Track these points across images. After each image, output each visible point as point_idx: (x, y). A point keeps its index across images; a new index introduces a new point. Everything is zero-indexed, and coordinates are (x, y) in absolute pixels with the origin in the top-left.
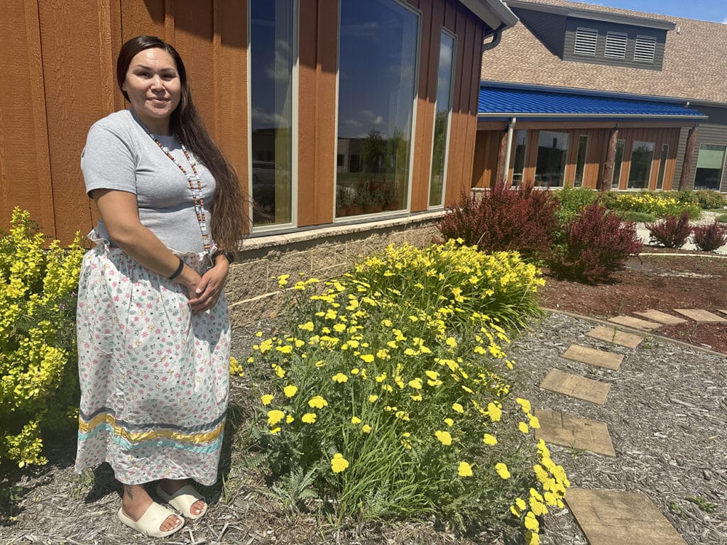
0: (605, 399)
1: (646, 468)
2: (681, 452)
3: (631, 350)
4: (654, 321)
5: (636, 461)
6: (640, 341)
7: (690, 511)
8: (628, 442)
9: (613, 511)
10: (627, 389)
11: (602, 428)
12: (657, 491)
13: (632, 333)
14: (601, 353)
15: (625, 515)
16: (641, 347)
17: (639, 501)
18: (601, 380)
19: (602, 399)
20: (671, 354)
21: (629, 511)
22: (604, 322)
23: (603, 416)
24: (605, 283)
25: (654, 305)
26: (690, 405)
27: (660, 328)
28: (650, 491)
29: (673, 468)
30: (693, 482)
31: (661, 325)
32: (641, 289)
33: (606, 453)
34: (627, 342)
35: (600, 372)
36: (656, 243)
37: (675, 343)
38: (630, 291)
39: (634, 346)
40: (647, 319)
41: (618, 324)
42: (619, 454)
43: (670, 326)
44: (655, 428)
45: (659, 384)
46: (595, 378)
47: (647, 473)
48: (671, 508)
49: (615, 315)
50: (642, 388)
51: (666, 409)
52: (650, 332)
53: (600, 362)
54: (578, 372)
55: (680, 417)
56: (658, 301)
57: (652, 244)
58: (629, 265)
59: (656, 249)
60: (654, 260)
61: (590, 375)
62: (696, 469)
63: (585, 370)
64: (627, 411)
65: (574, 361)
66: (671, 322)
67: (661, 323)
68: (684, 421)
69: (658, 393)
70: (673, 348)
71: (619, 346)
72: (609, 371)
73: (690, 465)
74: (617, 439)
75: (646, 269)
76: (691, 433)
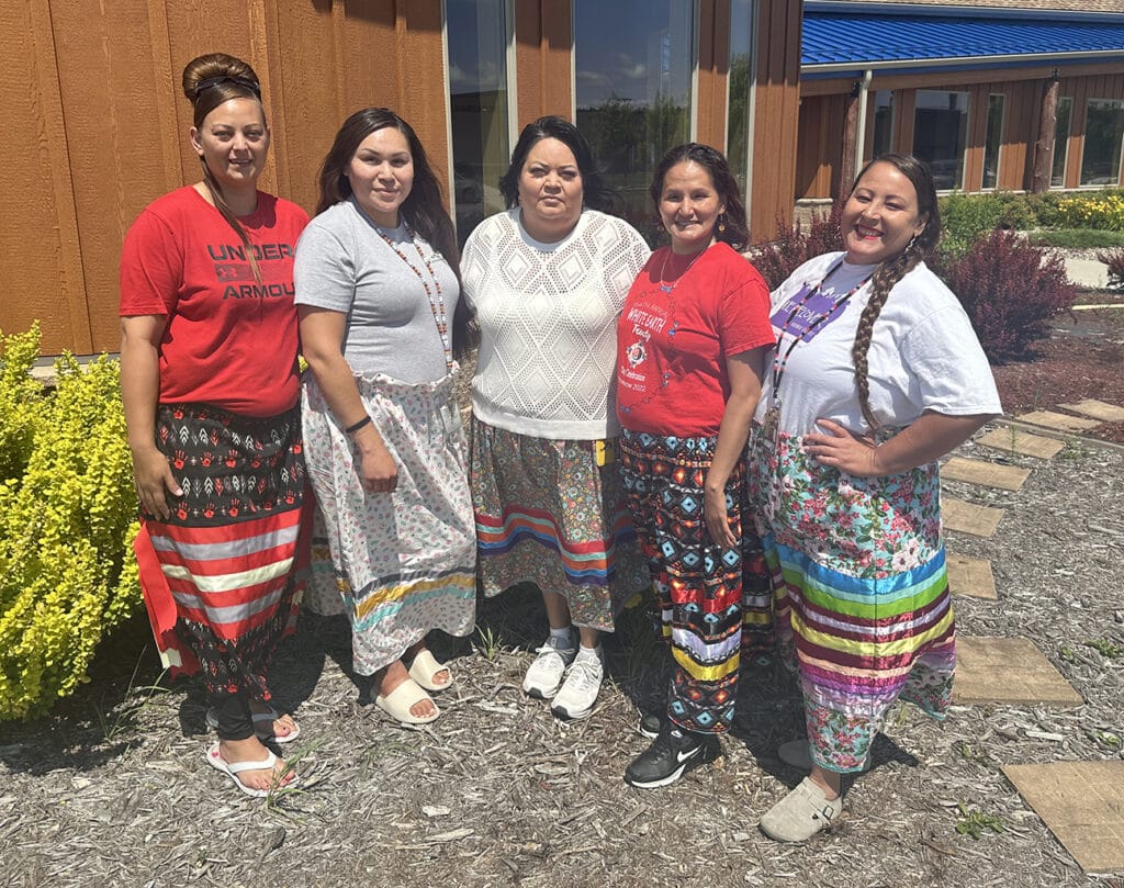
0: (993, 529)
1: (1037, 612)
2: (1090, 592)
3: (1044, 461)
4: (1089, 417)
5: (1027, 604)
6: (1060, 448)
7: (1088, 657)
8: (1018, 583)
9: (984, 658)
10: (1029, 515)
11: (983, 567)
12: (1048, 636)
13: (1050, 436)
14: (997, 467)
15: (998, 661)
16: (1060, 457)
17: (1020, 646)
18: (991, 506)
19: (989, 530)
20: (1104, 464)
21: (1004, 657)
22: (1008, 422)
23: (988, 551)
24: (1018, 359)
25: (1095, 393)
26: (1115, 532)
27: (1097, 427)
28: (1037, 637)
29: (1075, 610)
30: (1098, 626)
31: (1099, 423)
32: (1080, 367)
33: (984, 596)
34: (1039, 450)
35: (991, 495)
37: (1113, 448)
38: (1059, 372)
39: (1049, 456)
40: (1078, 415)
41: (1031, 424)
42: (1001, 596)
43: (1114, 423)
44: (1058, 564)
45: (1077, 507)
46: (983, 503)
47: (1037, 617)
48: (1061, 654)
49: (1028, 410)
50: (1051, 513)
51: (1079, 539)
52: (1076, 434)
53: (994, 480)
54: (959, 495)
55: (1097, 548)
56: (1102, 385)
57: (1112, 287)
58: (1061, 329)
59: (1117, 297)
60: (1107, 316)
61: (976, 499)
62: (1105, 611)
63: (969, 492)
64: (1023, 544)
65: (953, 480)
66: (1118, 418)
67: (1100, 420)
68: (1104, 554)
69: (1072, 519)
70: (1108, 455)
71: (1026, 456)
72: (1006, 493)
73: (1099, 605)
74: (1001, 577)
75: (1095, 333)
76: (1110, 568)
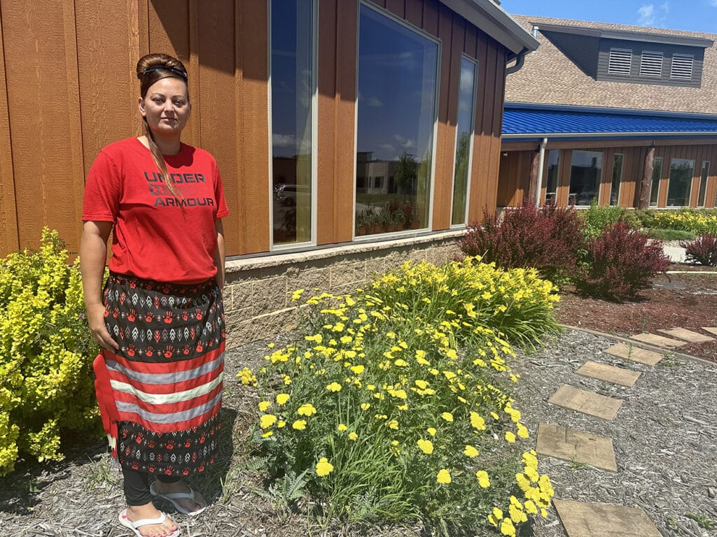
0: (614, 415)
1: (647, 484)
2: (687, 469)
3: (650, 367)
4: (678, 339)
5: (638, 477)
6: (660, 358)
7: (689, 527)
8: (632, 458)
9: (606, 524)
10: (640, 406)
11: (606, 443)
12: (656, 506)
13: (653, 350)
14: (617, 370)
15: (618, 528)
16: (660, 365)
17: (635, 515)
18: (613, 397)
19: (611, 415)
20: (692, 371)
21: (622, 524)
22: (625, 339)
23: (611, 431)
24: (631, 300)
25: (682, 323)
26: (704, 423)
27: (684, 346)
28: (648, 506)
29: (676, 484)
30: (695, 499)
31: (686, 343)
32: (671, 307)
33: (607, 468)
34: (645, 359)
35: (613, 389)
36: (692, 261)
37: (697, 360)
38: (657, 309)
39: (653, 364)
40: (672, 337)
41: (640, 341)
42: (620, 469)
43: (695, 344)
44: (662, 445)
45: (674, 401)
46: (607, 395)
47: (647, 489)
48: (668, 524)
49: (638, 332)
50: (656, 404)
51: (677, 426)
52: (672, 350)
53: (615, 379)
54: (590, 388)
55: (690, 434)
56: (686, 319)
57: (688, 262)
58: (658, 284)
59: (691, 267)
60: (687, 279)
61: (603, 391)
62: (701, 486)
63: (598, 386)
64: (636, 427)
65: (587, 377)
66: (698, 341)
67: (686, 341)
68: (696, 440)
69: (671, 411)
70: (694, 365)
71: (637, 363)
72: (623, 388)
73: (695, 482)
74: (620, 453)
75: (679, 287)
76: (700, 451)
